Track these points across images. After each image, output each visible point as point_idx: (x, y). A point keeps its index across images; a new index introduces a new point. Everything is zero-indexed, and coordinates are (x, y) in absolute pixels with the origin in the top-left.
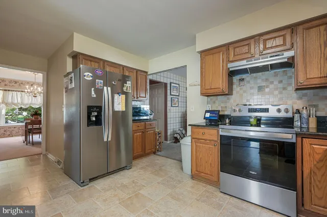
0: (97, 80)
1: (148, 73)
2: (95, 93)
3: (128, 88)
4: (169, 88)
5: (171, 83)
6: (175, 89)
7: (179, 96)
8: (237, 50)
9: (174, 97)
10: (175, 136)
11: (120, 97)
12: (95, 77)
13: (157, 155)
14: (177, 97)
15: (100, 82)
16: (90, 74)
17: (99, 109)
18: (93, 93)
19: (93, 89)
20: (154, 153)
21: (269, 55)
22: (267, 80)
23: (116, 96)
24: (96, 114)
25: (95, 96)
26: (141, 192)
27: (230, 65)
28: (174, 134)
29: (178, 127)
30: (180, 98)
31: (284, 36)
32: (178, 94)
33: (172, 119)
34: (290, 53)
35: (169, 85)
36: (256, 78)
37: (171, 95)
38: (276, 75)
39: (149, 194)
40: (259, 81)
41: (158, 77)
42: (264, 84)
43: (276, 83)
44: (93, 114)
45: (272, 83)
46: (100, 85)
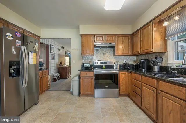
0: (16, 41)
1: (40, 38)
2: (15, 50)
3: (37, 48)
4: (49, 48)
5: (50, 45)
6: (53, 49)
7: (55, 53)
8: (98, 38)
9: (52, 54)
10: (54, 77)
11: (32, 54)
12: (15, 38)
13: (48, 91)
14: (54, 54)
15: (18, 42)
16: (11, 35)
17: (18, 63)
18: (13, 50)
19: (13, 47)
20: (47, 90)
21: (109, 43)
22: (106, 51)
23: (30, 53)
24: (15, 67)
25: (15, 53)
26: (60, 112)
27: (95, 44)
28: (53, 77)
29: (54, 72)
30: (55, 54)
31: (113, 37)
32: (54, 52)
33: (51, 68)
34: (114, 44)
35: (49, 46)
36: (102, 50)
37: (50, 52)
38: (108, 50)
39: (65, 111)
40: (103, 51)
41: (46, 41)
42: (105, 53)
43: (108, 53)
44: (13, 67)
45: (107, 53)
46: (19, 44)
